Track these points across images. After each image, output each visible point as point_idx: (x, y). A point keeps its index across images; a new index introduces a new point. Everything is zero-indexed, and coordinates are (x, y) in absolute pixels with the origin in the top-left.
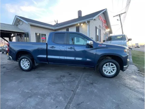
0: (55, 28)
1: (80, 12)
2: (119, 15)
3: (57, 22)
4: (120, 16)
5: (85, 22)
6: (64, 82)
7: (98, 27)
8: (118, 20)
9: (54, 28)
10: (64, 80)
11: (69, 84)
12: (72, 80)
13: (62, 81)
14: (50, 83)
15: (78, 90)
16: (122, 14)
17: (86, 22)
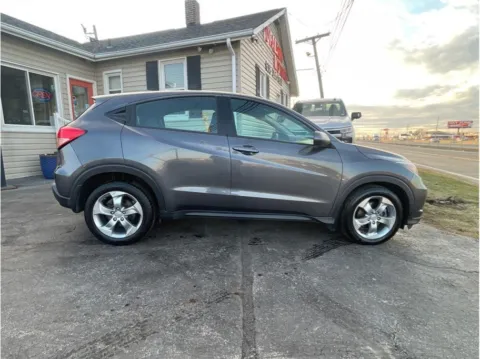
0: (97, 56)
1: (192, 10)
2: (313, 39)
3: (95, 33)
4: (314, 43)
5: (225, 44)
6: (186, 266)
7: (262, 68)
8: (308, 54)
9: (91, 55)
10: (183, 260)
11: (211, 272)
12: (217, 255)
13: (175, 264)
14: (127, 280)
15: (255, 289)
16: (320, 36)
17: (228, 41)
